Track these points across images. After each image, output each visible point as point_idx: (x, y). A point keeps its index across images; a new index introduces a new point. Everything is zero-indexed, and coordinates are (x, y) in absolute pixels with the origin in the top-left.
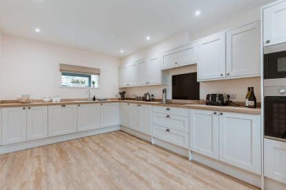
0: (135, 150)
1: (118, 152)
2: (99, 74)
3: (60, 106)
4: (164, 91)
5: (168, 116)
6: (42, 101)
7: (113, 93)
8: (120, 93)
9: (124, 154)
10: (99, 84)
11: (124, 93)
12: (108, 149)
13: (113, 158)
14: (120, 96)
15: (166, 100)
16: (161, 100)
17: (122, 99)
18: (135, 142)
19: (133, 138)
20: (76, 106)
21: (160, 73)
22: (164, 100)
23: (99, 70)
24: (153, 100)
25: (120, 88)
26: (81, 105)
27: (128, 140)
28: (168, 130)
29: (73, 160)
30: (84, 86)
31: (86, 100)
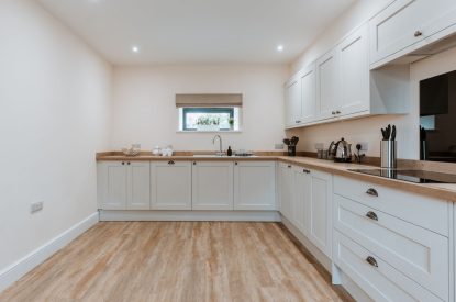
0: (272, 284)
1: (231, 274)
2: (240, 105)
3: (166, 163)
4: (389, 134)
5: (372, 216)
6: (150, 153)
7: (273, 140)
8: (286, 141)
9: (239, 282)
10: (241, 123)
11: (295, 140)
12: (220, 257)
13: (212, 281)
14: (286, 149)
15: (395, 162)
16: (376, 162)
17: (289, 154)
18: (289, 261)
19: (294, 250)
20: (189, 164)
21: (366, 78)
22: (387, 162)
23: (241, 95)
24: (360, 160)
25: (288, 130)
26: (198, 163)
27: (277, 251)
28: (371, 261)
29: (152, 260)
30: (216, 128)
31: (215, 153)
